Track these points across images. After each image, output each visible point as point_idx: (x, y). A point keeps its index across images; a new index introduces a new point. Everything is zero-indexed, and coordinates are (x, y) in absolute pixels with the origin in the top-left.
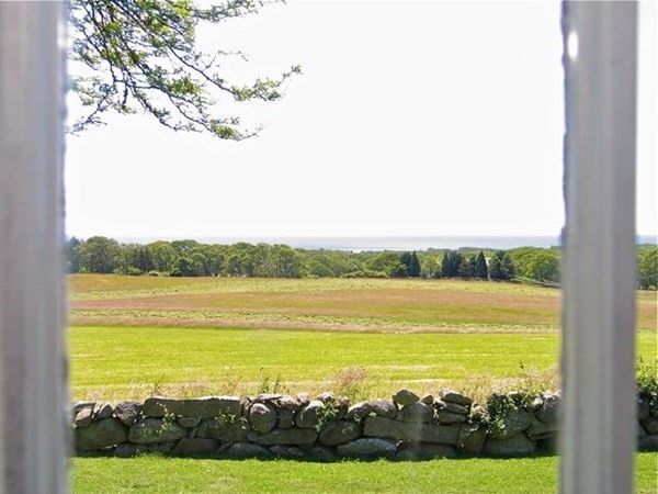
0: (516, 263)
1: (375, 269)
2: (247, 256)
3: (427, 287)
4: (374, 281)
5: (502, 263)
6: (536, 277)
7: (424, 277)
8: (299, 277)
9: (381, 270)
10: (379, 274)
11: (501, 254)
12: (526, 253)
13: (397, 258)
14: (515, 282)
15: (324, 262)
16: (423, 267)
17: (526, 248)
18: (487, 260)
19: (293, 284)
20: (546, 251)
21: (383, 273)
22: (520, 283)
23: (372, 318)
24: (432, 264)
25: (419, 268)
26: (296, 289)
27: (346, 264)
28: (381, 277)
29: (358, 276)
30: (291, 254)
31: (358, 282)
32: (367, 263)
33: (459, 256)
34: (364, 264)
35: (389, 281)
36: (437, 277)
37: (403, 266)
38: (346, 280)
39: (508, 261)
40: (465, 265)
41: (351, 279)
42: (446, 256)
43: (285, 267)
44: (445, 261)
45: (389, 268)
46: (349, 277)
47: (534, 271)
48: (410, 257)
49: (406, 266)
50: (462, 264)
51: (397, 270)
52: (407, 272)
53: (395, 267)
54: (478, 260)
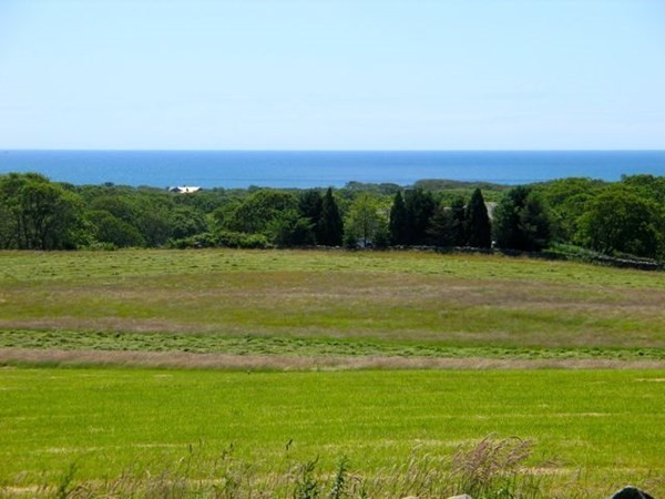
0: (553, 213)
1: (240, 228)
3: (361, 270)
4: (239, 255)
5: (523, 213)
6: (595, 246)
7: (352, 246)
8: (69, 247)
9: (254, 230)
10: (252, 238)
11: (519, 195)
12: (573, 191)
13: (290, 204)
14: (553, 257)
15: (121, 212)
16: (348, 223)
17: (572, 181)
18: (490, 206)
19: (56, 263)
20: (614, 187)
21: (260, 237)
22: (564, 258)
23: (249, 338)
24: (368, 217)
25: (341, 225)
26: (66, 275)
27: (170, 218)
28: (256, 245)
29: (205, 244)
30: (51, 195)
31: (205, 259)
32: (220, 216)
33: (428, 199)
34: (209, 217)
35: (275, 253)
36: (381, 244)
37: (304, 221)
38: (178, 253)
39: (535, 208)
40: (443, 219)
41: (188, 252)
42: (398, 200)
43: (38, 226)
44: (398, 210)
45: (275, 225)
46: (183, 246)
47: (591, 231)
48: (321, 201)
49: (312, 222)
50: (435, 217)
51: (292, 231)
52: (312, 235)
53: (286, 224)
54: (469, 207)
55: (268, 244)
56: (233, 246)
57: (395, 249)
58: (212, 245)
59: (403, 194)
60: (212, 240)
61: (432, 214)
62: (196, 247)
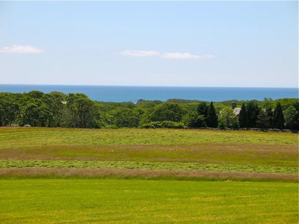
2: (44, 105)
7: (222, 128)
9: (180, 121)
10: (178, 124)
16: (220, 117)
21: (182, 124)
25: (217, 118)
28: (180, 127)
29: (157, 127)
36: (235, 127)
37: (201, 117)
40: (264, 116)
42: (243, 108)
45: (187, 118)
46: (147, 127)
48: (208, 107)
49: (204, 117)
50: (260, 115)
51: (196, 121)
52: (205, 123)
53: (193, 118)
54: (275, 111)
55: (185, 127)
56: (170, 127)
57: (243, 129)
58: (160, 127)
59: (246, 105)
60: (160, 125)
61: (259, 114)
62: (153, 128)
